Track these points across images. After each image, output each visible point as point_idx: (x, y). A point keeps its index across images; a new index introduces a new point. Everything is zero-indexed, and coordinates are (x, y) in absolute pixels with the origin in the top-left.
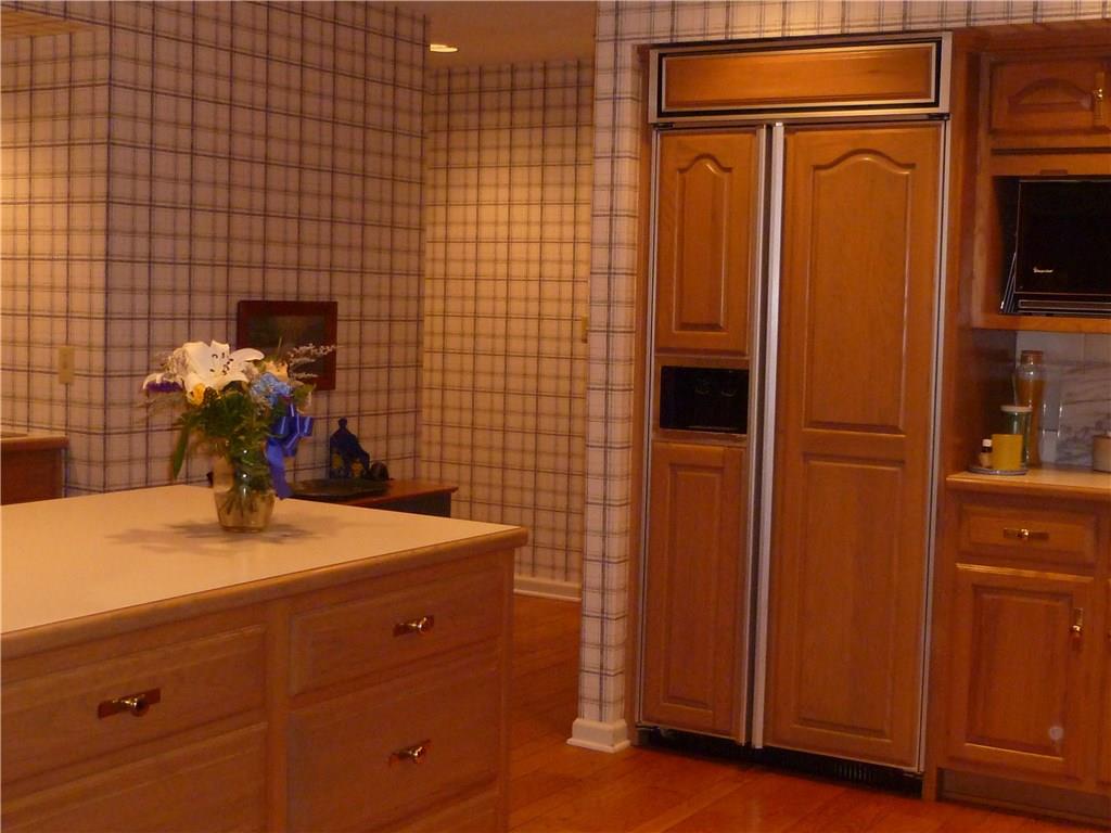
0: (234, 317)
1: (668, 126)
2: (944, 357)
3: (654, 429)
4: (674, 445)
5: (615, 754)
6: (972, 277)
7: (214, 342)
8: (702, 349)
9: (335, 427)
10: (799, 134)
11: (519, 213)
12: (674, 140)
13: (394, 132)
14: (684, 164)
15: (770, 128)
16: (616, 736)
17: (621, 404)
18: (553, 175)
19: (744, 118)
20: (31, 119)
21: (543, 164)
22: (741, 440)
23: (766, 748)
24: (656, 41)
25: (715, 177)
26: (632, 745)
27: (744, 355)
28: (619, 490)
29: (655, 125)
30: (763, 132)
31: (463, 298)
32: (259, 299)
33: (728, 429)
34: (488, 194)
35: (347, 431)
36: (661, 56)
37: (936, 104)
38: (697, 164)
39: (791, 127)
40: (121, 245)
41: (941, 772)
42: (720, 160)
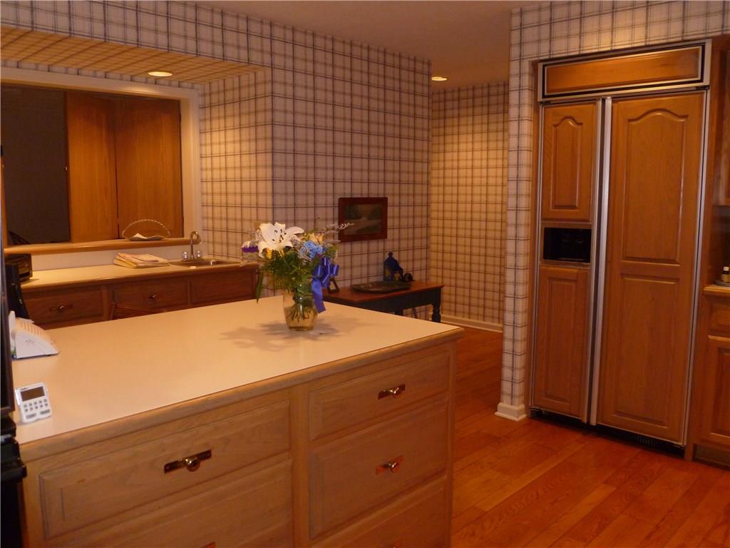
0: (337, 205)
1: (548, 103)
2: (704, 222)
3: (540, 260)
4: (551, 268)
5: (519, 422)
6: (719, 177)
7: (277, 223)
8: (567, 218)
9: (387, 256)
10: (620, 102)
11: (477, 154)
12: (551, 110)
13: (415, 116)
14: (555, 123)
15: (604, 101)
16: (519, 413)
17: (523, 247)
18: (492, 136)
19: (588, 96)
20: (240, 115)
21: (488, 131)
22: (587, 266)
23: (597, 425)
24: (541, 58)
25: (573, 128)
26: (528, 417)
27: (589, 221)
28: (522, 290)
29: (541, 103)
30: (600, 103)
31: (452, 194)
32: (350, 197)
33: (581, 260)
34: (463, 146)
35: (393, 258)
36: (544, 66)
37: (701, 81)
38: (565, 121)
39: (615, 99)
40: (280, 172)
41: (695, 446)
42: (576, 119)
